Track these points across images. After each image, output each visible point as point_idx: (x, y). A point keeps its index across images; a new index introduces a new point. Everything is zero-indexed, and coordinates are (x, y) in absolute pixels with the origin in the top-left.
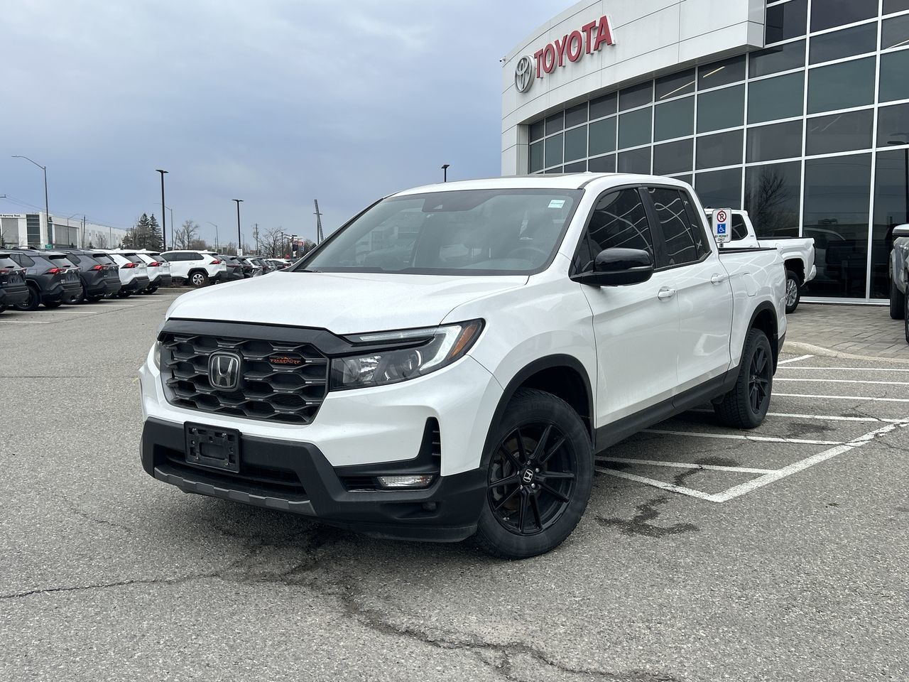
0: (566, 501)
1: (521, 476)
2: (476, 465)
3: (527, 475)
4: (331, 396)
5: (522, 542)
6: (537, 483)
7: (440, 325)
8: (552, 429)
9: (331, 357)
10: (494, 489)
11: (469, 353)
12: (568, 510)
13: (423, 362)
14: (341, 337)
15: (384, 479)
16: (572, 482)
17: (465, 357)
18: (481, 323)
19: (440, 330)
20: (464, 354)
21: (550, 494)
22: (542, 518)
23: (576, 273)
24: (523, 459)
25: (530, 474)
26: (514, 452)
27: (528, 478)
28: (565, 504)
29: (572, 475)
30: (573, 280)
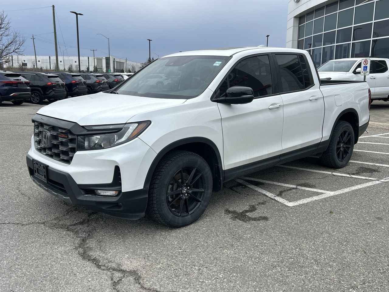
0: (200, 202)
1: (181, 191)
2: (141, 187)
3: (184, 190)
4: (78, 153)
5: (180, 220)
6: (188, 193)
7: (126, 123)
8: (196, 170)
9: (78, 135)
10: (169, 196)
11: (138, 137)
12: (201, 206)
13: (117, 140)
14: (83, 127)
15: (99, 191)
16: (203, 193)
17: (137, 138)
18: (148, 123)
19: (126, 125)
20: (137, 137)
21: (193, 199)
22: (189, 209)
23: (216, 98)
24: (182, 182)
25: (185, 190)
26: (179, 180)
27: (184, 191)
28: (199, 203)
29: (203, 190)
30: (213, 101)
